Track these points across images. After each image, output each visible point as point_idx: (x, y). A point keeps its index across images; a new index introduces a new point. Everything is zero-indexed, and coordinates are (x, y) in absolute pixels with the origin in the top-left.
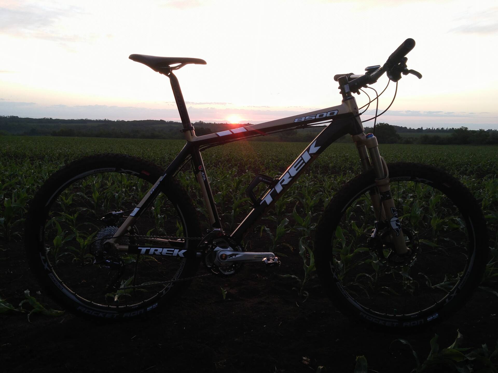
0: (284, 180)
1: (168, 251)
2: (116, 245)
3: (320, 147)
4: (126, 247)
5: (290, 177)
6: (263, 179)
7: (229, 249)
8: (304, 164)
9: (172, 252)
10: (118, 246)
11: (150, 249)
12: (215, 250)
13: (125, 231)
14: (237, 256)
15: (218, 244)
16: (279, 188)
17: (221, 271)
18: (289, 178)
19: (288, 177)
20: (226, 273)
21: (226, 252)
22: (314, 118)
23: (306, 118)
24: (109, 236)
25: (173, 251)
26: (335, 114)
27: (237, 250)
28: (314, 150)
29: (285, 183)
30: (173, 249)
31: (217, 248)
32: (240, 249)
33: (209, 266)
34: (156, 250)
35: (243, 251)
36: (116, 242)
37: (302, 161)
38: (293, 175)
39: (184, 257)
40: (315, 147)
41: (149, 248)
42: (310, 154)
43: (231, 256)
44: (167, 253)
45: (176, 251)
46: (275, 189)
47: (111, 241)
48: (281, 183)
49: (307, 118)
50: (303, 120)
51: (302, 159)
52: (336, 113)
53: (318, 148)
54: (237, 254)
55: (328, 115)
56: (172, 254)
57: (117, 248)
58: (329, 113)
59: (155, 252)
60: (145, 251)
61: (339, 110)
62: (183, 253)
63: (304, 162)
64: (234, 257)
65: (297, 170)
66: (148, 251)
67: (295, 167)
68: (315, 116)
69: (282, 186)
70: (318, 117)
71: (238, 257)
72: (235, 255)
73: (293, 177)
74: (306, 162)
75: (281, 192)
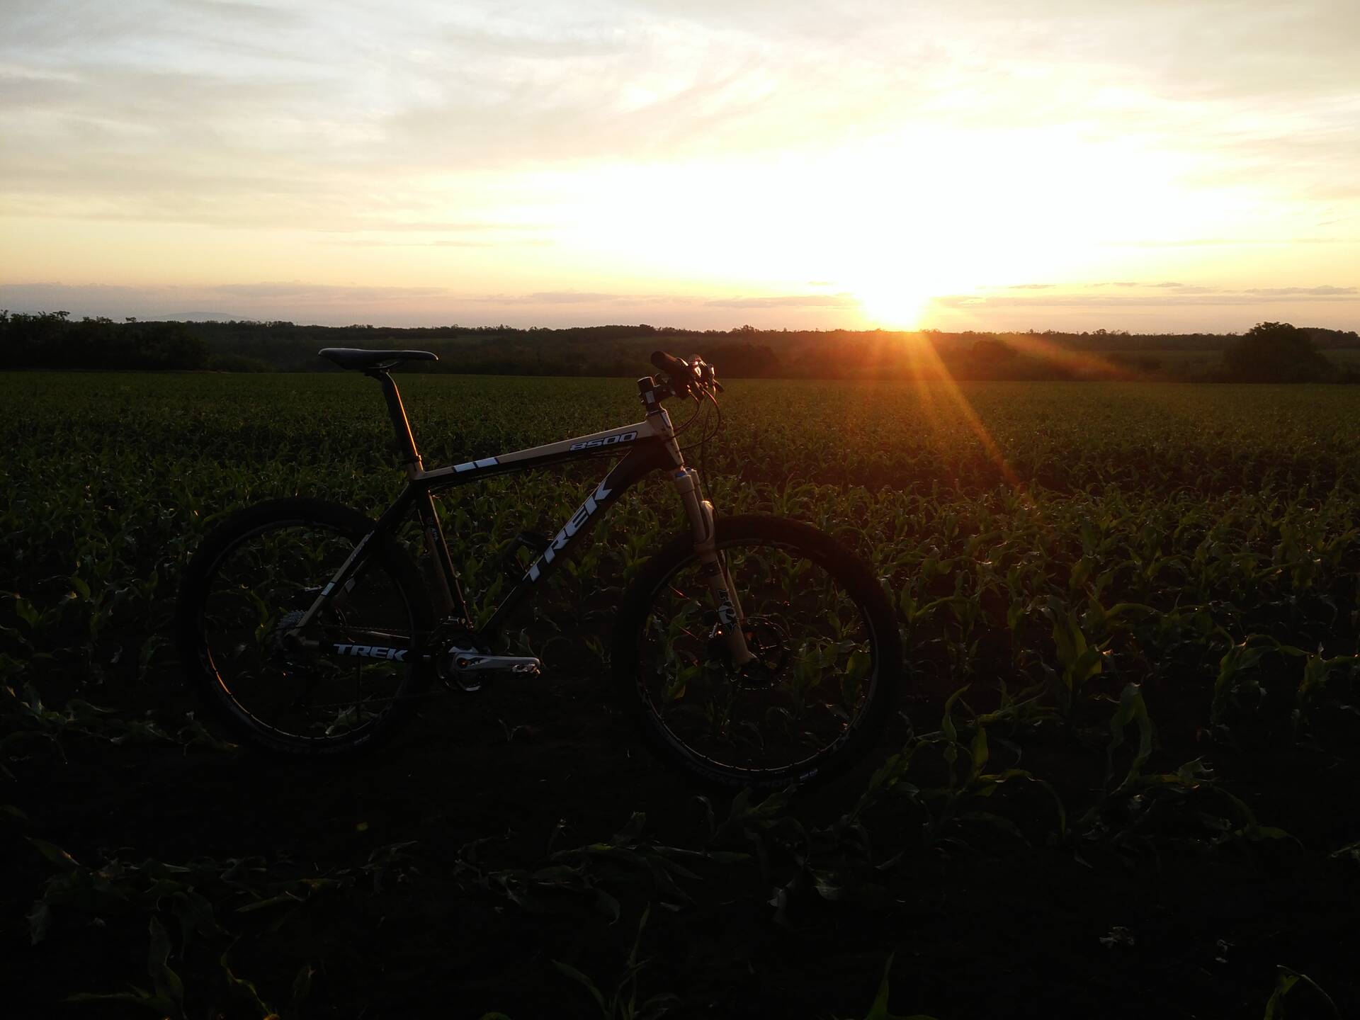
0: (557, 542)
1: (379, 650)
2: (301, 639)
3: (611, 490)
4: (316, 643)
5: (567, 537)
6: (524, 541)
7: (471, 651)
8: (587, 517)
9: (385, 653)
10: (304, 641)
11: (351, 648)
12: (450, 652)
13: (314, 618)
14: (481, 662)
15: (455, 644)
16: (549, 555)
17: (461, 684)
18: (565, 539)
19: (564, 537)
20: (468, 689)
21: (468, 655)
22: (600, 444)
23: (587, 443)
24: (292, 626)
25: (387, 651)
26: (633, 438)
27: (484, 653)
28: (602, 493)
29: (558, 547)
30: (387, 649)
31: (454, 649)
32: (489, 651)
33: (443, 678)
34: (362, 649)
35: (494, 654)
36: (300, 634)
37: (585, 512)
38: (570, 534)
39: (402, 660)
40: (605, 489)
41: (351, 646)
42: (596, 501)
43: (473, 661)
44: (377, 655)
45: (392, 652)
46: (544, 557)
47: (294, 632)
48: (553, 547)
49: (590, 443)
50: (583, 447)
51: (585, 509)
52: (634, 435)
53: (609, 491)
54: (482, 659)
55: (622, 439)
56: (386, 656)
57: (304, 644)
58: (623, 436)
59: (360, 652)
60: (344, 649)
61: (639, 432)
62: (402, 656)
63: (587, 514)
64: (477, 663)
65: (576, 526)
66: (348, 650)
67: (574, 522)
68: (603, 441)
69: (555, 551)
70: (606, 442)
71: (483, 664)
72: (479, 660)
73: (570, 537)
74: (590, 513)
75: (553, 561)
